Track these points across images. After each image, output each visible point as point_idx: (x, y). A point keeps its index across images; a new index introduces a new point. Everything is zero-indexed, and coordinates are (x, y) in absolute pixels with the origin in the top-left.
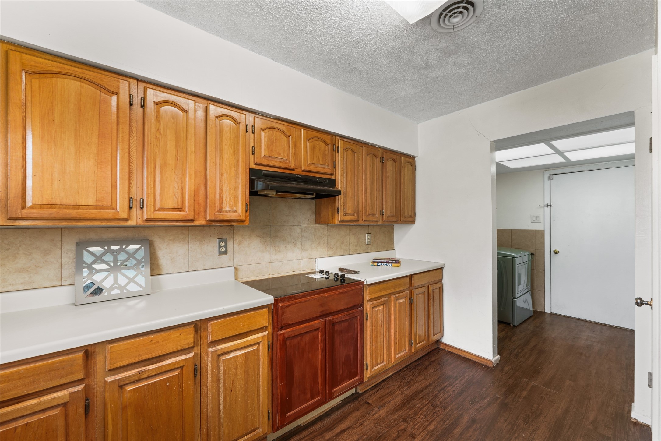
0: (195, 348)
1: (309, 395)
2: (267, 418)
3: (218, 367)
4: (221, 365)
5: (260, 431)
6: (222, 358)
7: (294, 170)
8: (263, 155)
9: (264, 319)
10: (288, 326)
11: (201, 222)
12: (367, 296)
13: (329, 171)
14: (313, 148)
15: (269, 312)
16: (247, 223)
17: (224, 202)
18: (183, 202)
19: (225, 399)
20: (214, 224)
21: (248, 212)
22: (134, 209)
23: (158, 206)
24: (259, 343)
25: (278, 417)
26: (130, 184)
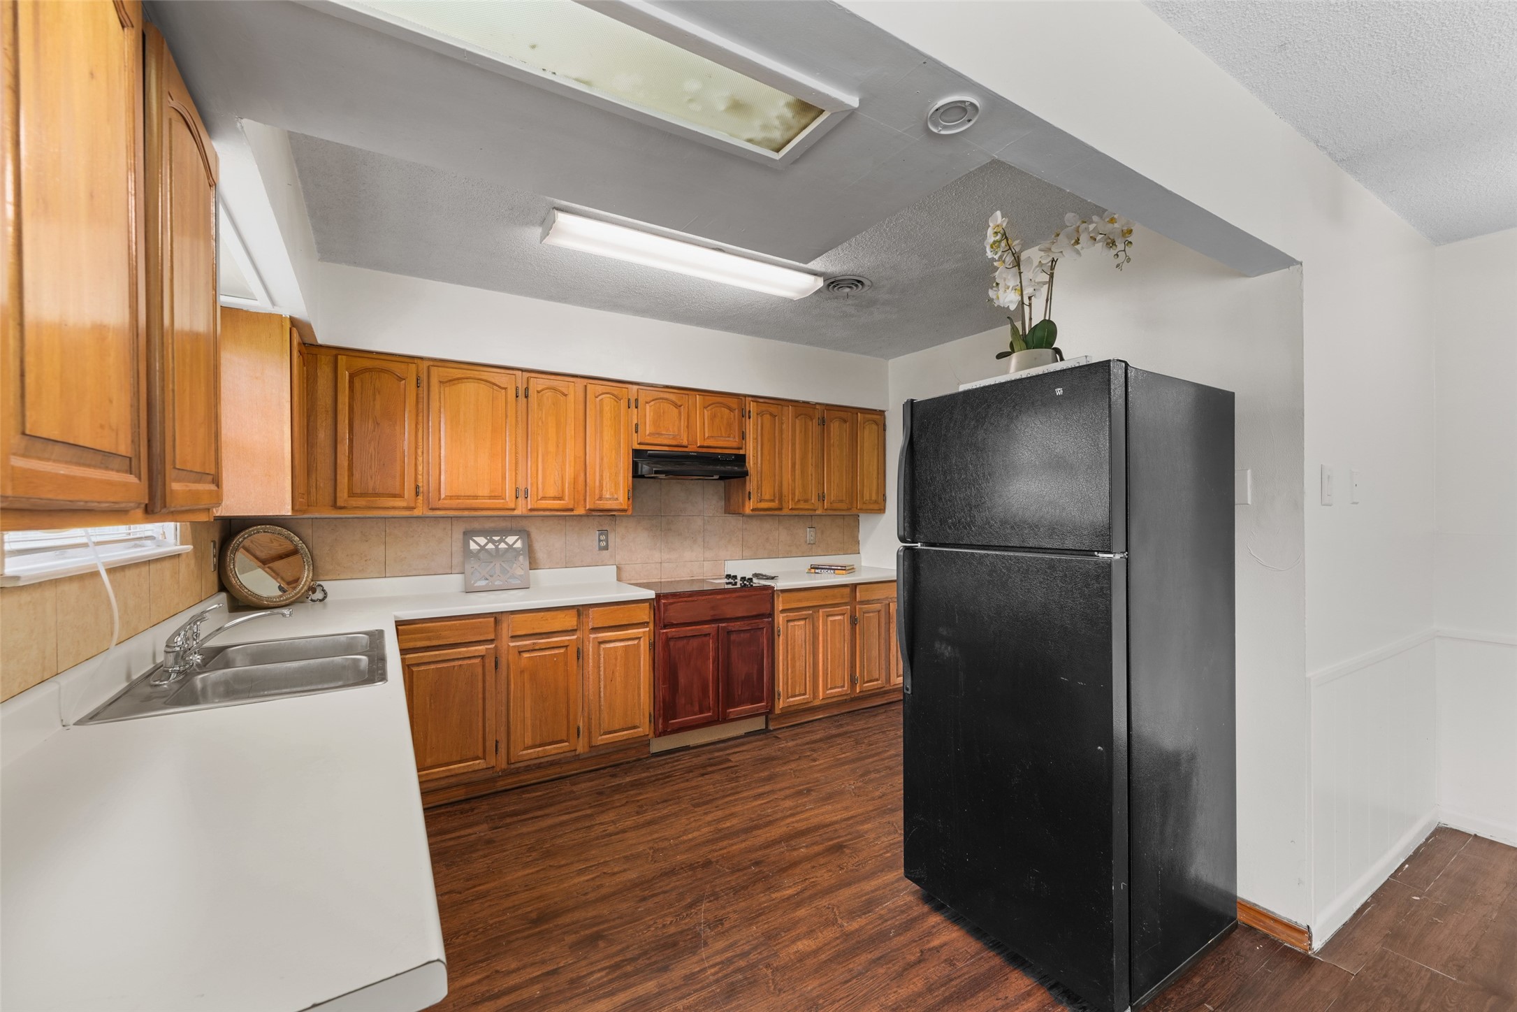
0: (578, 632)
1: (697, 708)
2: (648, 719)
3: (599, 655)
4: (602, 653)
5: (640, 731)
6: (603, 646)
7: (687, 447)
8: (648, 432)
9: (645, 614)
10: (672, 625)
11: (580, 511)
12: (779, 605)
13: (735, 445)
14: (713, 417)
15: (650, 608)
16: (629, 513)
17: (605, 489)
18: (563, 491)
19: (605, 687)
20: (594, 513)
21: (631, 500)
22: (520, 499)
23: (540, 495)
24: (639, 638)
25: (661, 721)
26: (516, 474)
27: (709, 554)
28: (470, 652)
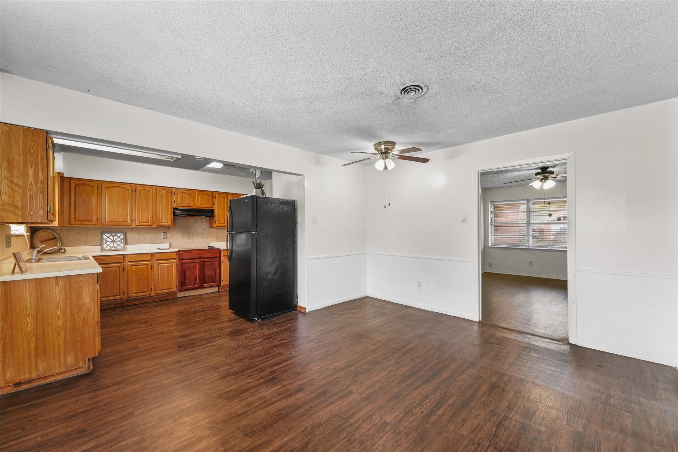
0: (152, 261)
1: (193, 284)
2: (175, 287)
3: (159, 267)
4: (160, 267)
5: (173, 290)
6: (160, 265)
7: (193, 207)
8: (178, 202)
9: (174, 256)
10: (184, 259)
11: (155, 226)
12: (222, 254)
13: (210, 206)
14: (202, 198)
15: (176, 254)
16: (172, 227)
17: (163, 219)
18: (148, 220)
19: (161, 276)
20: (159, 227)
21: (173, 223)
22: (133, 222)
23: (140, 221)
24: (173, 263)
25: (180, 287)
26: (132, 215)
27: (203, 240)
28: (115, 265)
